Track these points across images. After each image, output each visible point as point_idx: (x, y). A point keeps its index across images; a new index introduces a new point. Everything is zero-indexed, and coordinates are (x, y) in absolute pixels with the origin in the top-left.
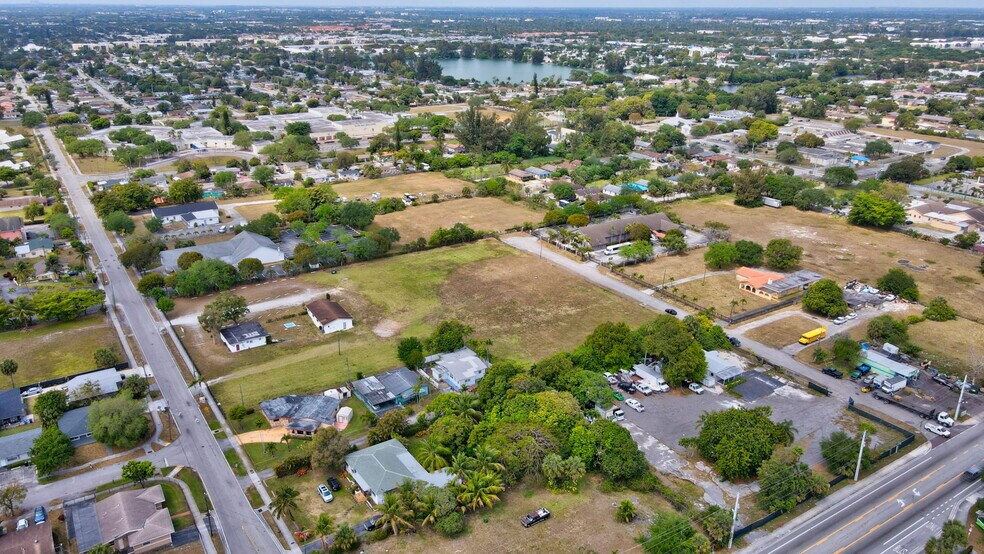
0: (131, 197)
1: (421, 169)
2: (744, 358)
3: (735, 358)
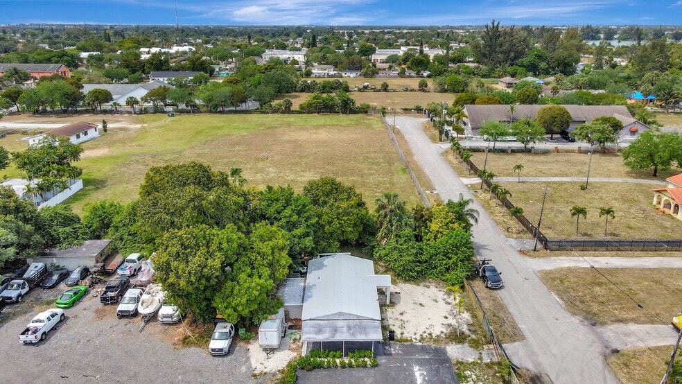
1: (420, 75)
2: (466, 316)
3: (443, 309)
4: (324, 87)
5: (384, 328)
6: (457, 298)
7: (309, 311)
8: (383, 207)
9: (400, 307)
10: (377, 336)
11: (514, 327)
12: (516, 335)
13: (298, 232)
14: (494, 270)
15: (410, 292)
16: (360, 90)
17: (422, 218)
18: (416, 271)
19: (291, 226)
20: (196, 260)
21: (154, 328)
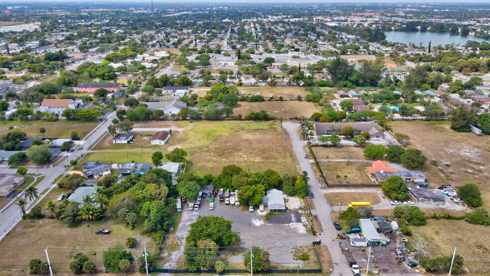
0: (162, 81)
1: (298, 85)
2: (304, 204)
3: (299, 203)
4: (252, 99)
5: (286, 207)
6: (302, 200)
7: (269, 203)
8: (284, 177)
9: (289, 203)
10: (285, 208)
11: (314, 207)
12: (314, 208)
13: (265, 185)
14: (312, 193)
15: (291, 199)
16: (269, 100)
17: (294, 179)
18: (292, 194)
19: (263, 184)
20: (248, 193)
21: (234, 207)
